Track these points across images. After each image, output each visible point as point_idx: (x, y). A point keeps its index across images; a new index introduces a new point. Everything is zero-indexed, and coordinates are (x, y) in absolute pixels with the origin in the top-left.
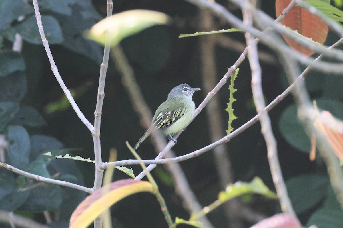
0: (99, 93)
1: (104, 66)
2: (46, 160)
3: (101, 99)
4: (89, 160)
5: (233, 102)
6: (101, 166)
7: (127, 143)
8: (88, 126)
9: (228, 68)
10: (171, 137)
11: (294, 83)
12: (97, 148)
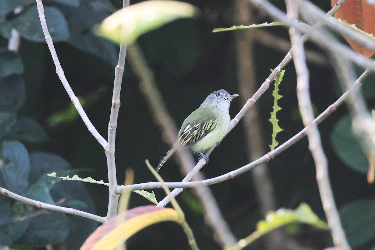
0: (113, 101)
1: (120, 68)
2: (49, 184)
3: (116, 109)
4: (101, 182)
5: (277, 111)
6: (116, 190)
7: (147, 162)
8: (101, 142)
9: (272, 70)
11: (348, 90)
12: (111, 169)
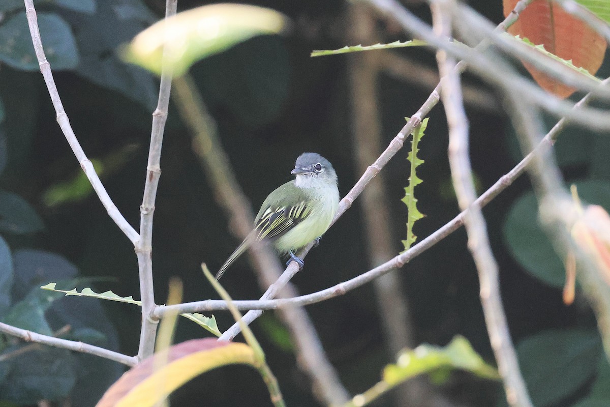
0: (148, 168)
1: (160, 114)
2: (43, 301)
3: (153, 180)
4: (129, 300)
5: (415, 185)
6: (152, 312)
7: (204, 267)
8: (128, 233)
9: (406, 118)
10: (292, 254)
11: (532, 153)
12: (145, 278)
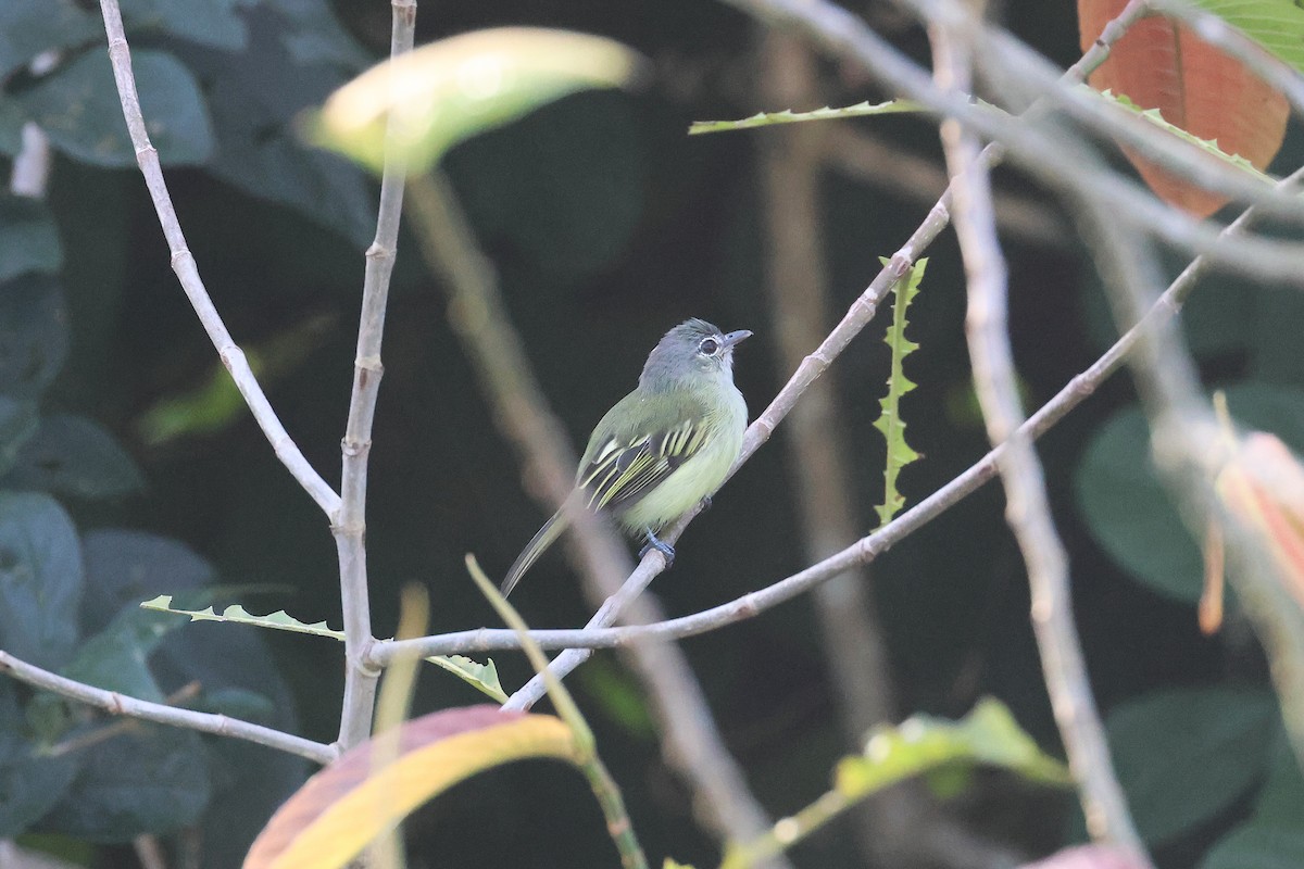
0: (359, 362)
1: (381, 253)
2: (145, 633)
3: (367, 386)
4: (320, 629)
5: (902, 394)
6: (367, 655)
7: (471, 562)
8: (317, 495)
9: (883, 259)
10: (652, 535)
11: (1136, 327)
12: (352, 585)
